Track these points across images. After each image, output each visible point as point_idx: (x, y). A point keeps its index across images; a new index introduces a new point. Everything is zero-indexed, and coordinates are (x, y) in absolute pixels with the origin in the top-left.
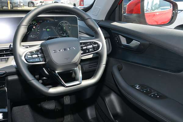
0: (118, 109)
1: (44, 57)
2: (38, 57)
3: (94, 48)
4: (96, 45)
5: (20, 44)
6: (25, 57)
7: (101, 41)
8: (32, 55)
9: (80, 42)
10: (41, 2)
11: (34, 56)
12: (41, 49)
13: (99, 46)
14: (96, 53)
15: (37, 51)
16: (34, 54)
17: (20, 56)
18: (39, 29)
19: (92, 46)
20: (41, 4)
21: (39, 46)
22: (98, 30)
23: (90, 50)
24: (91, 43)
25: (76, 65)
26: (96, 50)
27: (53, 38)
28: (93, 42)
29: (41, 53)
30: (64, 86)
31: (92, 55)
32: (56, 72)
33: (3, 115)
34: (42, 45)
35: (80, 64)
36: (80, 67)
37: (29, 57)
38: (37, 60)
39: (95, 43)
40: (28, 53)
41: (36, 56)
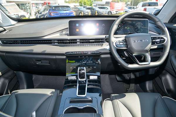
0: (171, 86)
1: (127, 45)
2: (123, 44)
3: (161, 41)
4: (163, 39)
5: (113, 36)
6: (115, 43)
7: (167, 37)
8: (119, 43)
9: (152, 36)
10: (116, 12)
11: (121, 44)
12: (125, 39)
13: (164, 40)
14: (162, 45)
15: (123, 40)
16: (121, 42)
17: (113, 43)
18: (123, 27)
19: (159, 40)
20: (116, 13)
21: (124, 37)
22: (165, 29)
23: (158, 42)
24: (159, 38)
25: (147, 51)
26: (162, 43)
27: (132, 33)
28: (160, 37)
29: (124, 42)
30: (138, 64)
31: (157, 46)
32: (134, 55)
33: (98, 77)
34: (126, 37)
35: (150, 51)
36: (150, 53)
37: (118, 43)
38: (122, 46)
39: (162, 38)
40: (117, 41)
41: (122, 43)
